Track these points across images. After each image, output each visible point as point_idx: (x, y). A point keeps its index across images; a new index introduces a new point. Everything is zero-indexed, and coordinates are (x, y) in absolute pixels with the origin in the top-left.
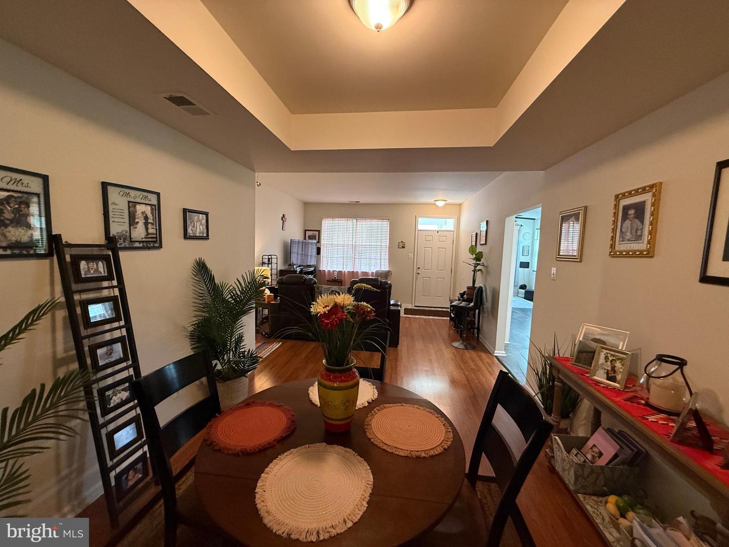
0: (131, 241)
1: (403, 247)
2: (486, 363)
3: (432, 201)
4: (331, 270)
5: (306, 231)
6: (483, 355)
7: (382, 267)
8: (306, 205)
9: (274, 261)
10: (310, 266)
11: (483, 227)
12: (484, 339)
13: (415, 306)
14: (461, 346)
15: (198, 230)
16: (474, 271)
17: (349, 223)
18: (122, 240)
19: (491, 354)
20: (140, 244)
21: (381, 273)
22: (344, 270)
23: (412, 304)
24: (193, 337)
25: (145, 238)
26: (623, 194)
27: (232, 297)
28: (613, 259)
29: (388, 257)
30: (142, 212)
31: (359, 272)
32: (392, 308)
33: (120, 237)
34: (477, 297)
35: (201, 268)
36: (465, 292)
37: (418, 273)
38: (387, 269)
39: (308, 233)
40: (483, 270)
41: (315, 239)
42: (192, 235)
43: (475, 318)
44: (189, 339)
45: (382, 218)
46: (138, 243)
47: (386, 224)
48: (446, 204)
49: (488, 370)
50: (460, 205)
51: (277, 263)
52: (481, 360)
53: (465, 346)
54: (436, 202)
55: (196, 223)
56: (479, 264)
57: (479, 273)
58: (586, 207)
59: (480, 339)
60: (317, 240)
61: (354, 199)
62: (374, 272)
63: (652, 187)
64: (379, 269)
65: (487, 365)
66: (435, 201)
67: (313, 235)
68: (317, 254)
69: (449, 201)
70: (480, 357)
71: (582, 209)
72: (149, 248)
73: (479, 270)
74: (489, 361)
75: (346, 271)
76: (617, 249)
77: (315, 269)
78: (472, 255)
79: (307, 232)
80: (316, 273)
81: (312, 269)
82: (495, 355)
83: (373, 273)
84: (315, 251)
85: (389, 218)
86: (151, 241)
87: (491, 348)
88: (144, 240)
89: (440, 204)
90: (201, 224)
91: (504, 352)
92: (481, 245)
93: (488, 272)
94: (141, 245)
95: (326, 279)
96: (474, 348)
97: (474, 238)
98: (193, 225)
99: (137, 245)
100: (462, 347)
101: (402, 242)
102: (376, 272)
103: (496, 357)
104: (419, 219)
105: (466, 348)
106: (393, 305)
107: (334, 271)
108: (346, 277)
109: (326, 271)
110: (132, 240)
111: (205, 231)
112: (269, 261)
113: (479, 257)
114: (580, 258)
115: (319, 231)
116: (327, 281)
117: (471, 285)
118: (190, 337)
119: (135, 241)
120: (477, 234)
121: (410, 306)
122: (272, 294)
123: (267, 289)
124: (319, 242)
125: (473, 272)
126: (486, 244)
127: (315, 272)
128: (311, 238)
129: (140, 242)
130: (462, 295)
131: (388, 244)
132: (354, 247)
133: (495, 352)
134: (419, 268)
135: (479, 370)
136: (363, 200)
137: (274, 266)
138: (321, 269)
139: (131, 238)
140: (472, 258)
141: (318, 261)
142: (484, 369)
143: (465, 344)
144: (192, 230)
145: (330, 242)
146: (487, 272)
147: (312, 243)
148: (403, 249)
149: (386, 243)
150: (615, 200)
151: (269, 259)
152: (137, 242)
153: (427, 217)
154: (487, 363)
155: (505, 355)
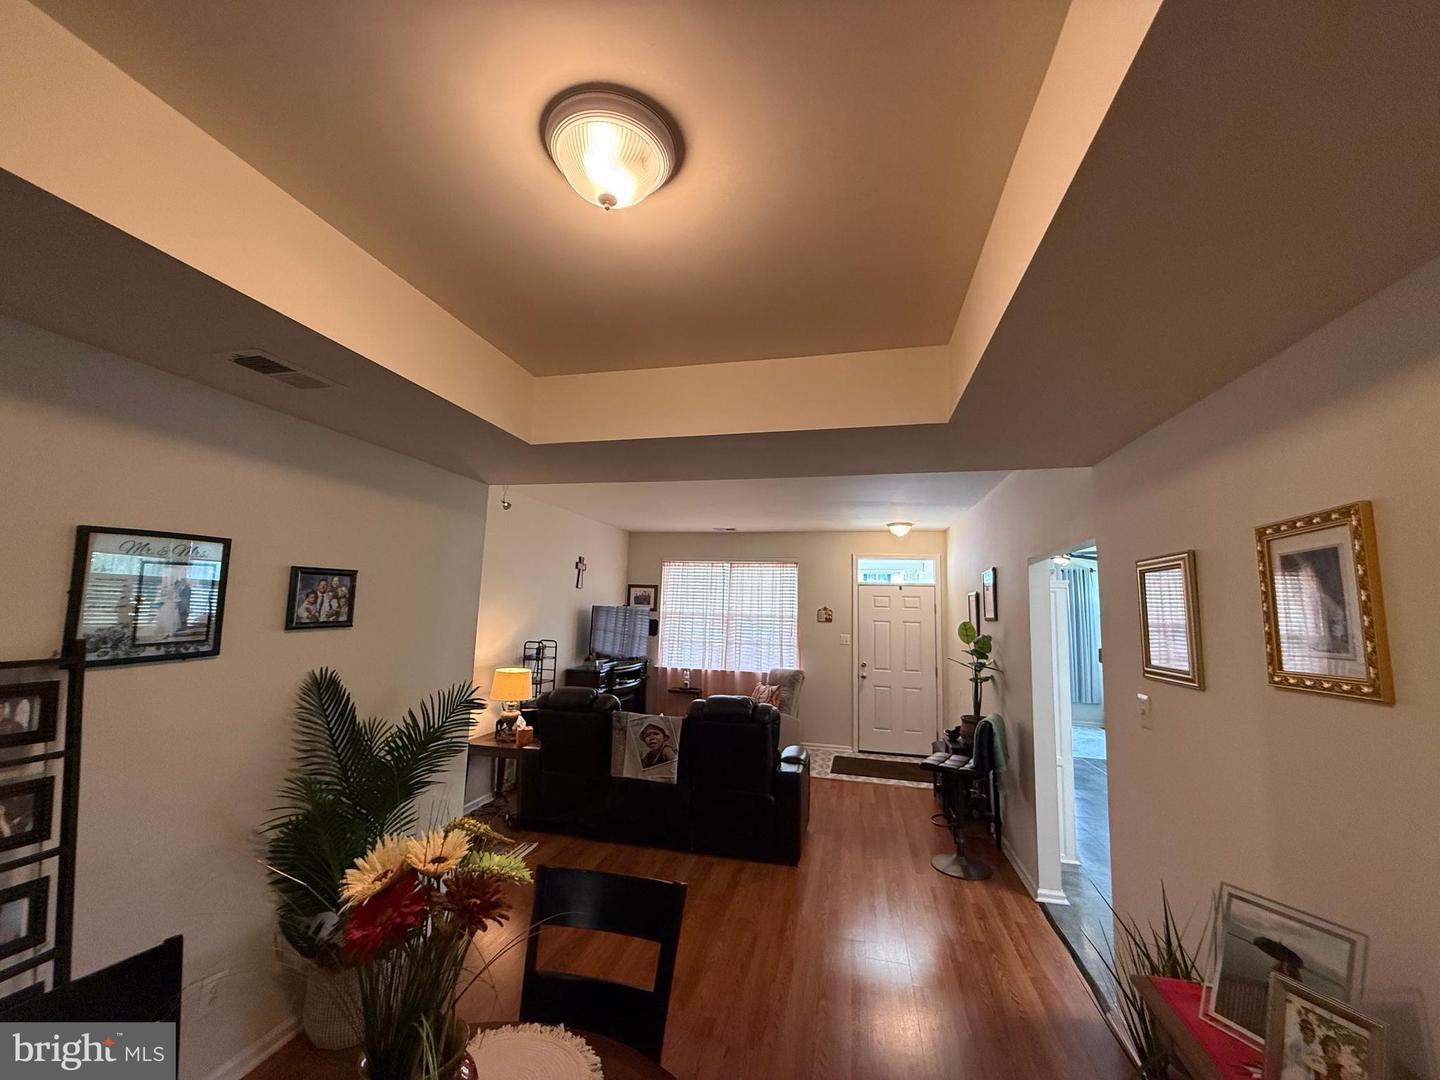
0: (134, 646)
1: (829, 620)
2: (1014, 927)
3: (882, 524)
4: (679, 669)
5: (630, 586)
6: (1009, 899)
7: (784, 662)
8: (633, 537)
9: (549, 652)
10: (632, 660)
11: (989, 580)
12: (1012, 851)
13: (860, 752)
14: (954, 868)
15: (326, 608)
16: (977, 681)
17: (717, 570)
18: (109, 646)
19: (1029, 896)
20: (158, 649)
21: (781, 677)
22: (706, 668)
23: (852, 746)
24: (279, 855)
25: (175, 635)
26: (1277, 528)
27: (388, 753)
28: (1281, 693)
29: (796, 641)
30: (177, 582)
31: (737, 672)
32: (785, 768)
33: (105, 638)
34: (980, 744)
35: (325, 692)
36: (958, 728)
37: (864, 677)
38: (795, 667)
39: (635, 592)
40: (996, 678)
41: (649, 604)
42: (307, 621)
43: (988, 794)
44: (269, 859)
45: (780, 559)
46: (153, 648)
47: (790, 573)
48: (911, 531)
49: (1018, 950)
50: (945, 532)
51: (555, 658)
52: (1003, 914)
53: (965, 869)
54: (891, 528)
55: (320, 594)
56: (983, 665)
57: (986, 686)
58: (1194, 553)
59: (1003, 847)
60: (652, 606)
61: (723, 524)
62: (768, 673)
63: (1345, 512)
64: (779, 667)
65: (1017, 934)
66: (889, 525)
67: (643, 597)
68: (650, 634)
69: (918, 525)
70: (999, 904)
71: (1183, 559)
72: (184, 657)
73: (987, 679)
74: (1023, 920)
75: (709, 671)
76: (1288, 666)
77: (645, 665)
78: (968, 643)
79: (632, 589)
80: (649, 674)
81: (637, 666)
82: (1039, 900)
83: (765, 675)
84: (646, 626)
85: (795, 560)
86: (189, 642)
87: (1029, 877)
88: (170, 640)
89: (900, 531)
90: (336, 597)
91: (1062, 894)
92: (988, 620)
93: (1005, 684)
94: (162, 651)
95: (669, 688)
96: (986, 878)
97: (973, 604)
98: (312, 600)
99: (151, 652)
100: (956, 871)
101: (825, 609)
102: (771, 673)
103: (1043, 905)
104: (860, 561)
105: (967, 877)
106: (790, 760)
107: (683, 670)
108: (710, 679)
109: (669, 669)
110: (137, 643)
111: (345, 610)
112: (538, 653)
113: (982, 649)
114: (1198, 677)
115: (657, 588)
116: (670, 691)
117: (972, 712)
118: (269, 855)
119: (144, 645)
120: (977, 596)
121: (848, 752)
122: (531, 728)
123: (520, 718)
124: (655, 609)
125: (972, 684)
126: (996, 618)
127: (645, 672)
128: (640, 600)
129: (158, 645)
130: (953, 735)
131: (796, 614)
132: (727, 620)
133: (1039, 891)
134: (864, 665)
135: (995, 948)
136: (742, 525)
137: (548, 664)
138: (658, 665)
139: (134, 638)
140: (968, 649)
141: (653, 649)
142: (1009, 948)
143: (965, 863)
144: (308, 610)
145: (678, 610)
146: (1003, 684)
147: (643, 611)
148: (828, 624)
149: (792, 610)
150: (1258, 541)
151: (538, 649)
152: (151, 645)
153: (877, 557)
154: (1018, 924)
155: (1066, 902)
